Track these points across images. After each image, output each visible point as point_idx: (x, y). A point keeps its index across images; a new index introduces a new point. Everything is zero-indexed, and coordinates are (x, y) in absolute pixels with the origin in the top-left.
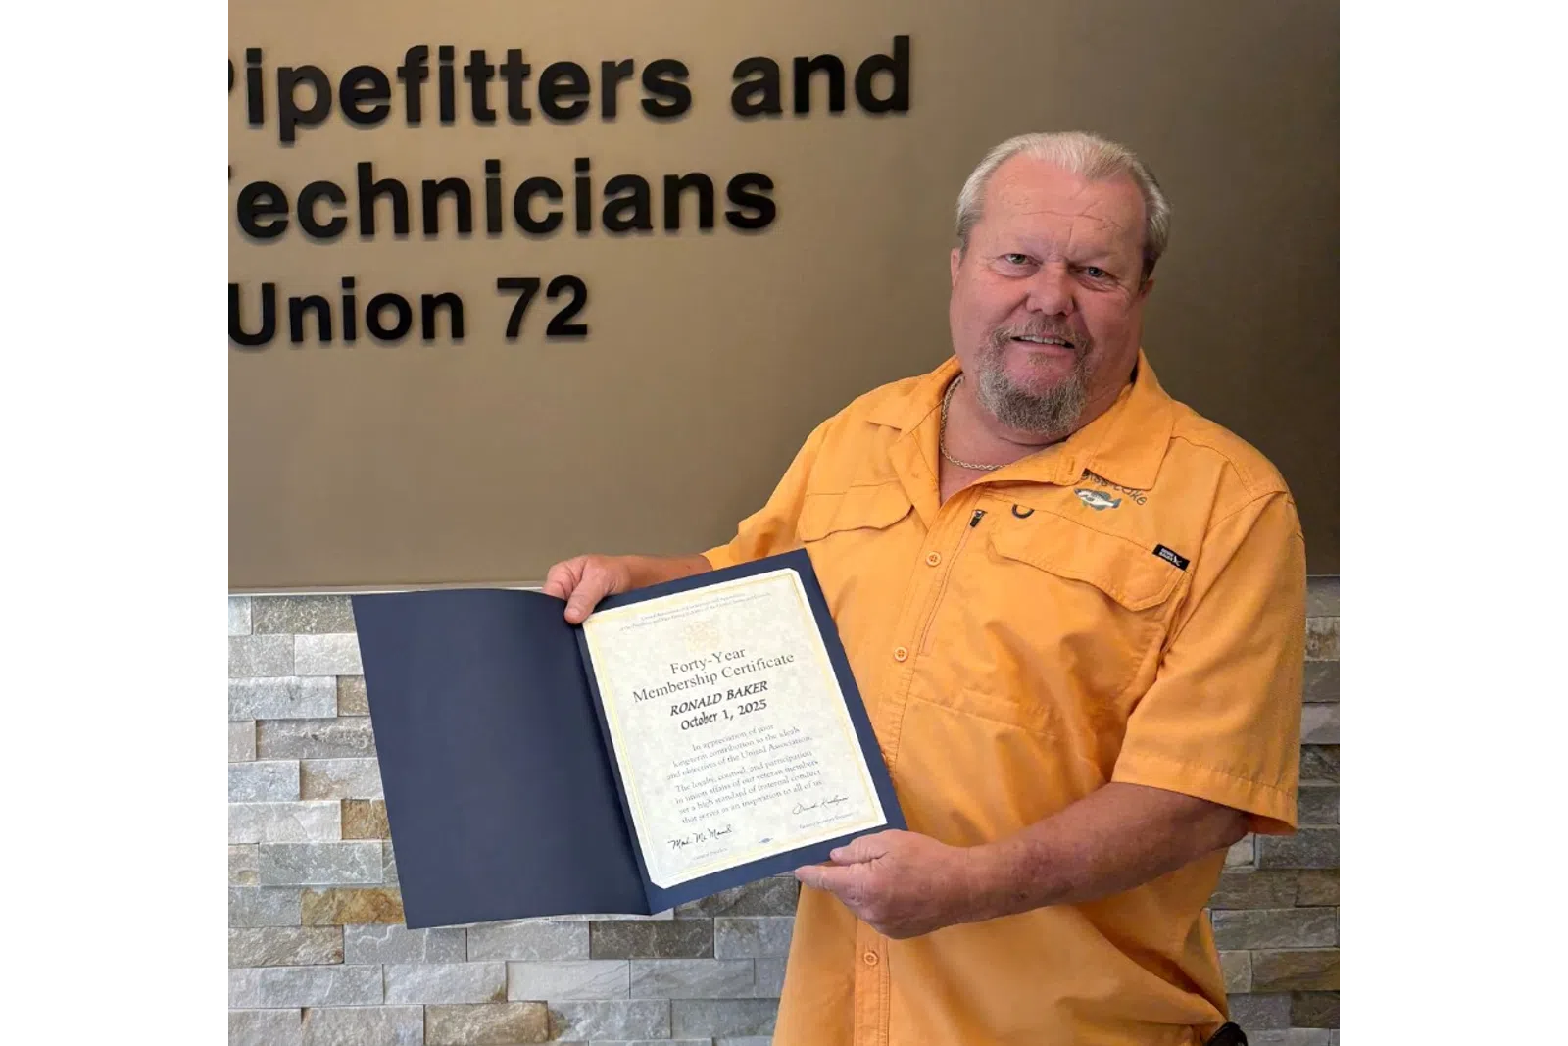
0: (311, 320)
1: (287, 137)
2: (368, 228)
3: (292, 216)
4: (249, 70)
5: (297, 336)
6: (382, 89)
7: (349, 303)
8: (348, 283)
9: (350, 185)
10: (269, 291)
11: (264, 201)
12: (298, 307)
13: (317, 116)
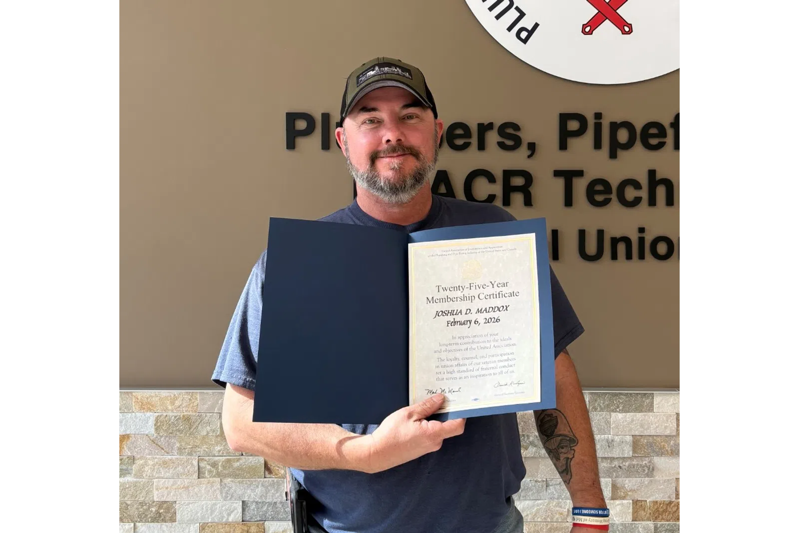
0: (621, 248)
1: (613, 155)
2: (652, 202)
3: (614, 196)
4: (595, 123)
5: (614, 257)
6: (662, 133)
7: (642, 240)
8: (642, 230)
9: (644, 181)
10: (600, 233)
11: (599, 188)
12: (615, 241)
13: (628, 146)
